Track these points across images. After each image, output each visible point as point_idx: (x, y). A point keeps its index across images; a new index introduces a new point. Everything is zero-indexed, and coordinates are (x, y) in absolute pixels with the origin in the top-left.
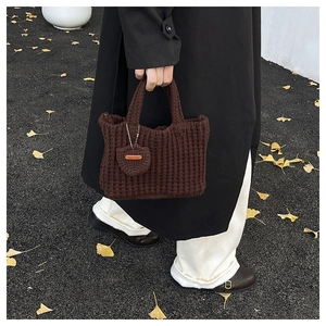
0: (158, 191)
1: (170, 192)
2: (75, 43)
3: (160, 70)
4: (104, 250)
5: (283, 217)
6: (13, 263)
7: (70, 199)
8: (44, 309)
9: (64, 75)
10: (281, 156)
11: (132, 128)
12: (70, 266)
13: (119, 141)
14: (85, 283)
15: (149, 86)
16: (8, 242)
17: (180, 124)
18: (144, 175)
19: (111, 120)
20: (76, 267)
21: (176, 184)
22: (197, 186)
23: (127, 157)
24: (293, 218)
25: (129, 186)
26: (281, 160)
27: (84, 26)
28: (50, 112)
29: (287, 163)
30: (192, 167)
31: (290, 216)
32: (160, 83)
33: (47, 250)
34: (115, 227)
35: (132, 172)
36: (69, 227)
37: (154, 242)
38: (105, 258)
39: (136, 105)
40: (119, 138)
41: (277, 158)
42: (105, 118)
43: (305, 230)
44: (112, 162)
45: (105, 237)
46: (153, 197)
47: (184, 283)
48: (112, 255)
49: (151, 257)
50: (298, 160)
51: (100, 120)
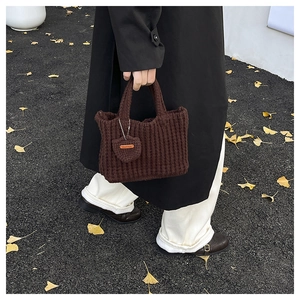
0: (149, 173)
1: (159, 173)
2: (34, 43)
3: (144, 73)
4: (94, 229)
5: (243, 186)
6: (15, 248)
7: (56, 187)
8: (50, 286)
9: (30, 73)
10: (233, 134)
11: (124, 122)
12: (67, 246)
13: (114, 134)
14: (83, 259)
15: (136, 86)
16: (7, 230)
17: (164, 116)
18: (137, 161)
19: (105, 117)
20: (72, 246)
21: (164, 166)
22: (182, 166)
23: (122, 147)
24: (251, 186)
25: (125, 171)
26: (234, 137)
27: (39, 27)
28: (23, 109)
29: (239, 139)
30: (176, 151)
31: (248, 185)
32: (145, 84)
33: (44, 234)
34: (104, 208)
35: (127, 159)
36: (60, 212)
37: (138, 218)
38: (97, 236)
39: (126, 103)
40: (114, 131)
41: (230, 135)
42: (100, 116)
43: (263, 196)
44: (110, 152)
45: (93, 217)
46: (145, 179)
47: (170, 250)
48: (103, 232)
49: (137, 230)
50: (247, 136)
51: (97, 117)
